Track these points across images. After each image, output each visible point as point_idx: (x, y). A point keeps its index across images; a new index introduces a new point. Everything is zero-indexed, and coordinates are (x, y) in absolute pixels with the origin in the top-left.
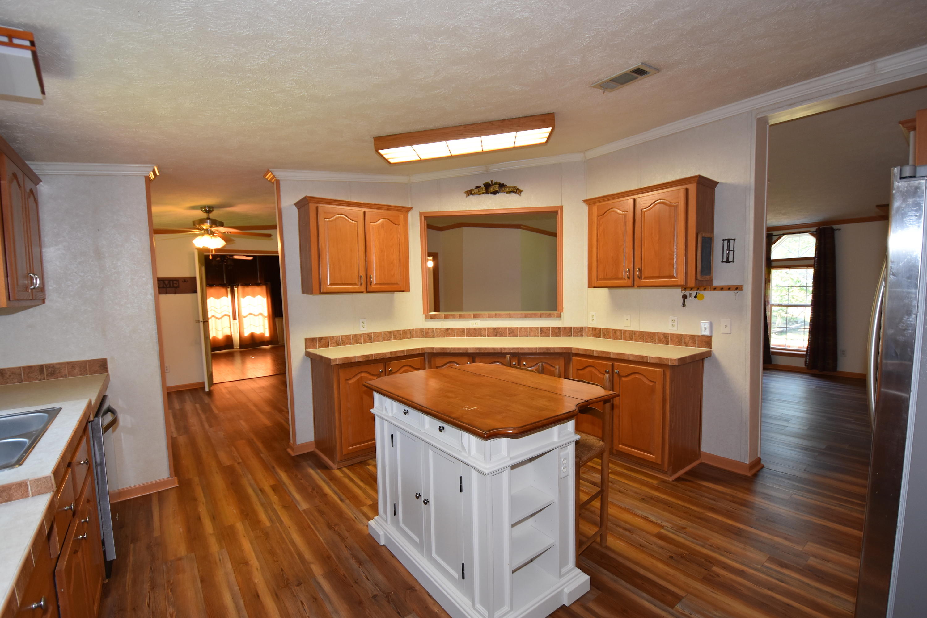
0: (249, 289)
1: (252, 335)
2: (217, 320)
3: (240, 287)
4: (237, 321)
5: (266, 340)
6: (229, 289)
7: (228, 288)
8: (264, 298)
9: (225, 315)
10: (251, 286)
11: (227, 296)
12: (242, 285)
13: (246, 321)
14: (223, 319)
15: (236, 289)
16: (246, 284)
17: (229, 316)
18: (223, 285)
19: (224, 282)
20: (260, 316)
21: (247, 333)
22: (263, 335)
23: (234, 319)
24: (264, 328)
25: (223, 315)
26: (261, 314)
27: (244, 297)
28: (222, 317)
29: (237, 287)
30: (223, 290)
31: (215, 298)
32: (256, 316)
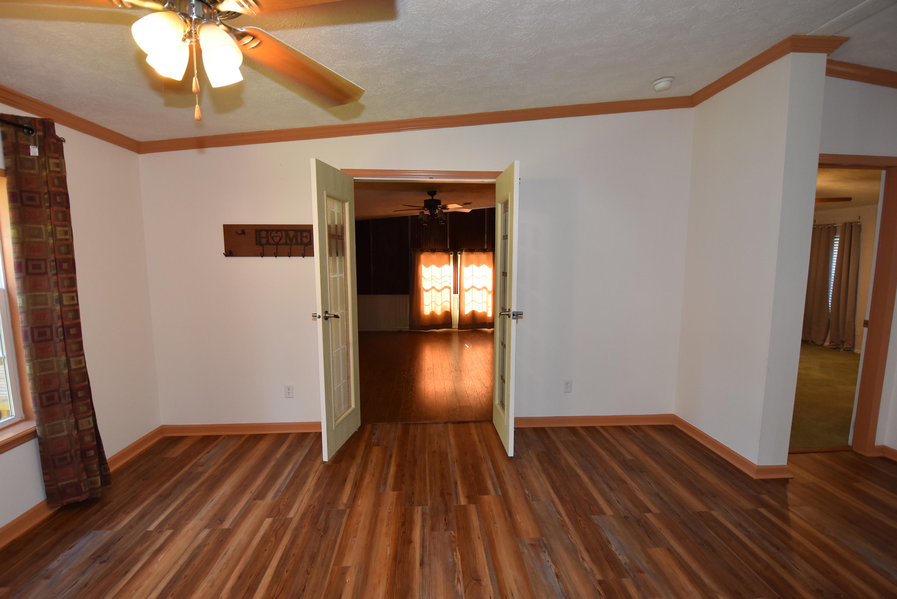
0: (473, 256)
1: (473, 314)
2: (437, 293)
3: (464, 253)
4: (458, 295)
5: (488, 322)
6: (452, 256)
7: (451, 254)
8: (490, 267)
9: (446, 287)
10: (476, 253)
11: (449, 264)
12: (466, 251)
13: (467, 296)
14: (443, 291)
15: (459, 256)
16: (471, 250)
17: (450, 288)
18: (446, 251)
19: (447, 247)
20: (484, 290)
21: (467, 311)
22: (485, 314)
23: (455, 292)
24: (488, 307)
25: (443, 287)
26: (485, 288)
27: (467, 266)
28: (443, 289)
29: (461, 254)
30: (445, 256)
31: (437, 266)
32: (479, 290)
